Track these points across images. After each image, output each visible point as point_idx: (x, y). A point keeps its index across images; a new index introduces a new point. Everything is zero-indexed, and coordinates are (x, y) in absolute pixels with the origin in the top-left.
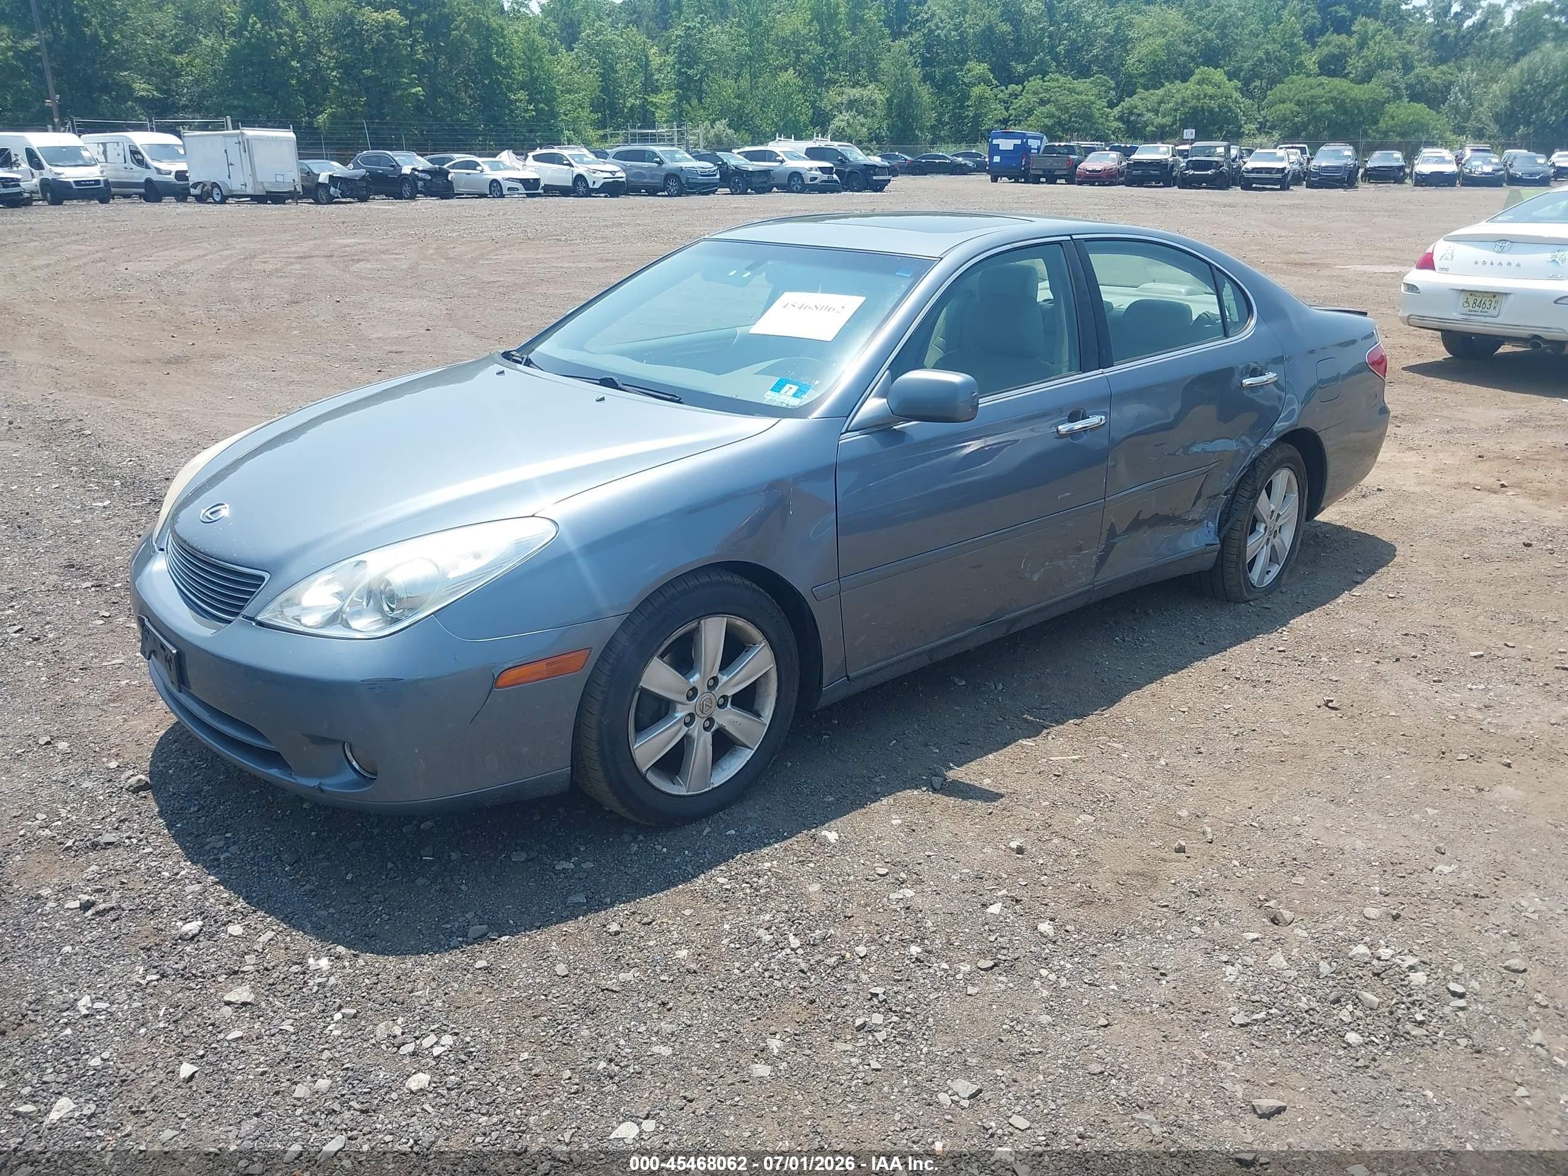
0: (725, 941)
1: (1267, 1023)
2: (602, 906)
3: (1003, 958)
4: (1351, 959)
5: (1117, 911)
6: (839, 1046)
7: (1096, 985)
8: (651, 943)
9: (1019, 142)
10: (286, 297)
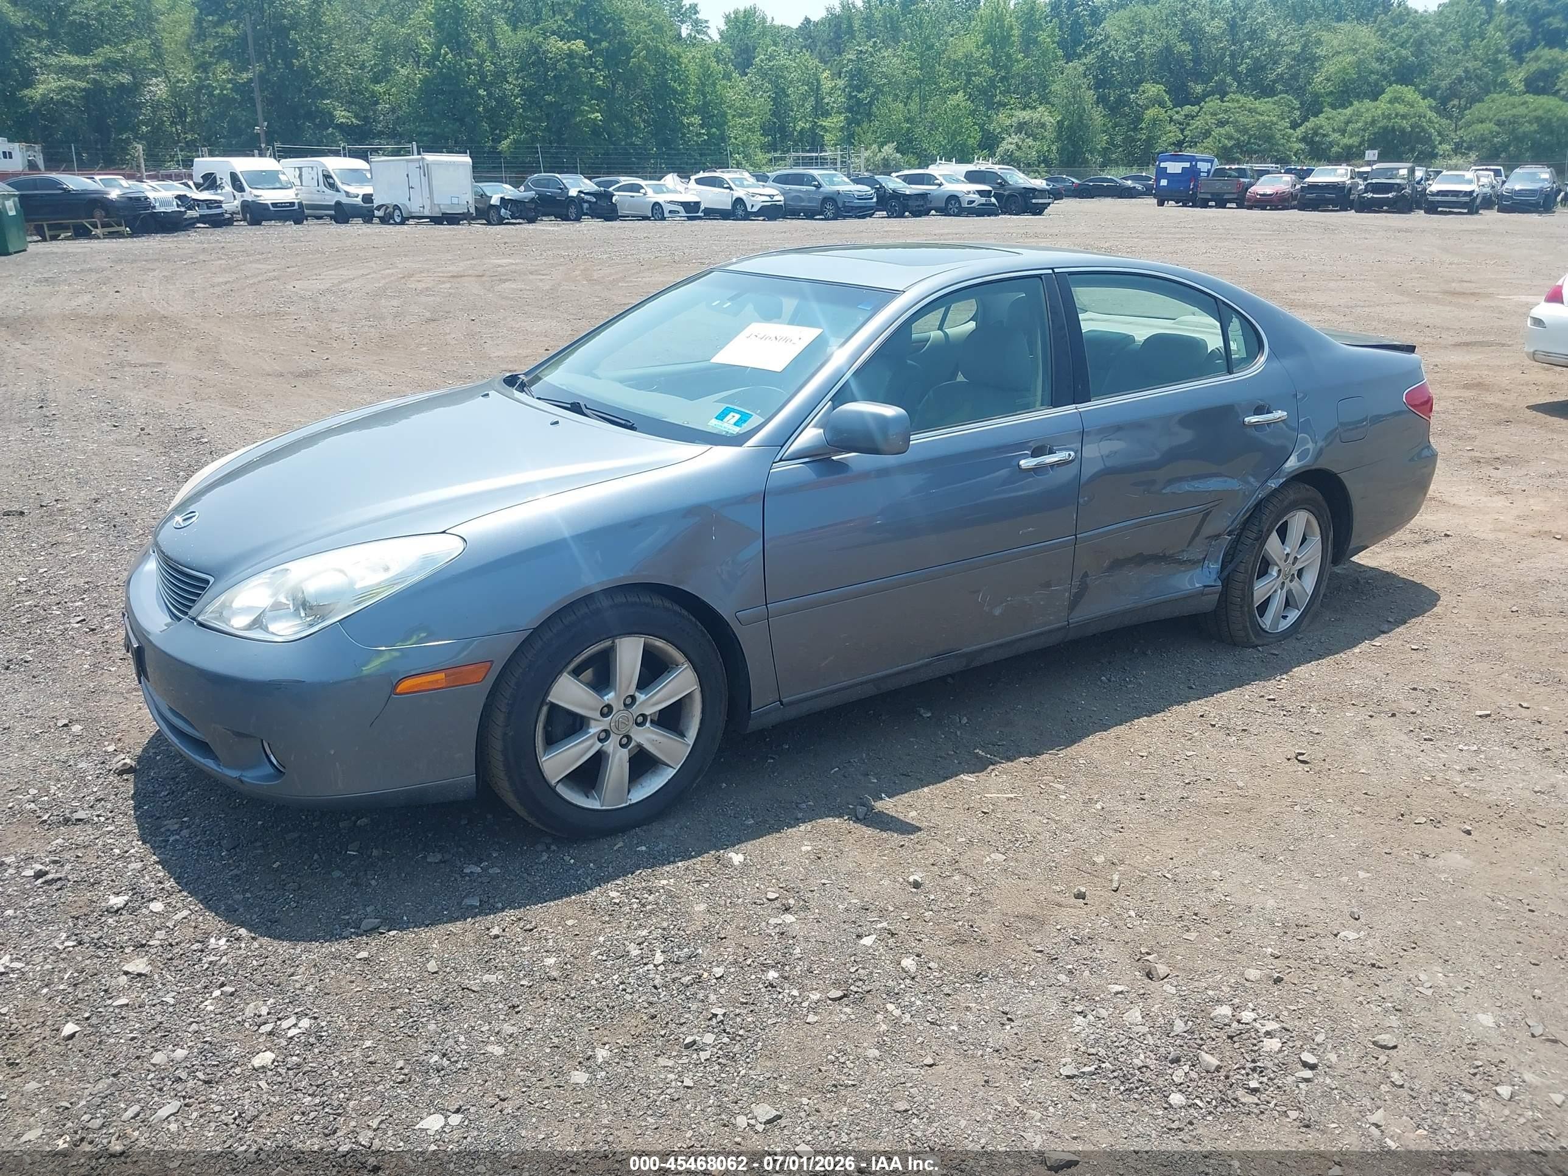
0: (594, 953)
1: (1094, 1077)
2: (494, 910)
3: (855, 989)
4: (1212, 1019)
5: (988, 953)
6: (662, 1061)
7: (937, 1025)
8: (525, 949)
9: (1187, 165)
10: (428, 315)
